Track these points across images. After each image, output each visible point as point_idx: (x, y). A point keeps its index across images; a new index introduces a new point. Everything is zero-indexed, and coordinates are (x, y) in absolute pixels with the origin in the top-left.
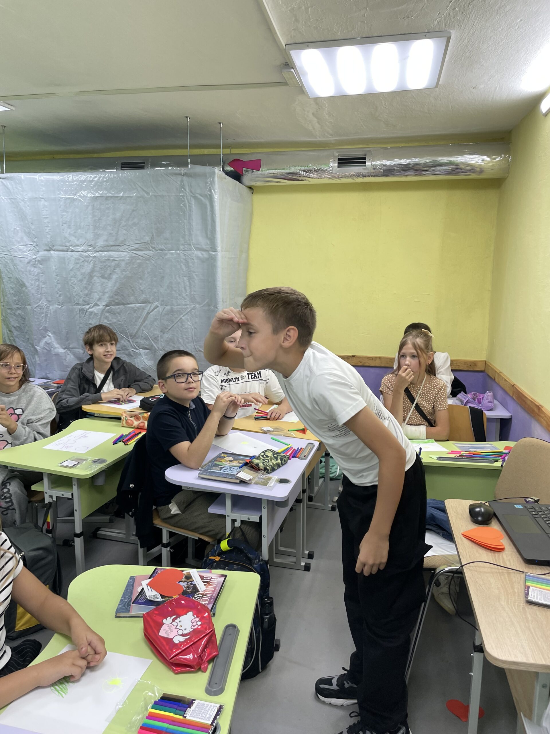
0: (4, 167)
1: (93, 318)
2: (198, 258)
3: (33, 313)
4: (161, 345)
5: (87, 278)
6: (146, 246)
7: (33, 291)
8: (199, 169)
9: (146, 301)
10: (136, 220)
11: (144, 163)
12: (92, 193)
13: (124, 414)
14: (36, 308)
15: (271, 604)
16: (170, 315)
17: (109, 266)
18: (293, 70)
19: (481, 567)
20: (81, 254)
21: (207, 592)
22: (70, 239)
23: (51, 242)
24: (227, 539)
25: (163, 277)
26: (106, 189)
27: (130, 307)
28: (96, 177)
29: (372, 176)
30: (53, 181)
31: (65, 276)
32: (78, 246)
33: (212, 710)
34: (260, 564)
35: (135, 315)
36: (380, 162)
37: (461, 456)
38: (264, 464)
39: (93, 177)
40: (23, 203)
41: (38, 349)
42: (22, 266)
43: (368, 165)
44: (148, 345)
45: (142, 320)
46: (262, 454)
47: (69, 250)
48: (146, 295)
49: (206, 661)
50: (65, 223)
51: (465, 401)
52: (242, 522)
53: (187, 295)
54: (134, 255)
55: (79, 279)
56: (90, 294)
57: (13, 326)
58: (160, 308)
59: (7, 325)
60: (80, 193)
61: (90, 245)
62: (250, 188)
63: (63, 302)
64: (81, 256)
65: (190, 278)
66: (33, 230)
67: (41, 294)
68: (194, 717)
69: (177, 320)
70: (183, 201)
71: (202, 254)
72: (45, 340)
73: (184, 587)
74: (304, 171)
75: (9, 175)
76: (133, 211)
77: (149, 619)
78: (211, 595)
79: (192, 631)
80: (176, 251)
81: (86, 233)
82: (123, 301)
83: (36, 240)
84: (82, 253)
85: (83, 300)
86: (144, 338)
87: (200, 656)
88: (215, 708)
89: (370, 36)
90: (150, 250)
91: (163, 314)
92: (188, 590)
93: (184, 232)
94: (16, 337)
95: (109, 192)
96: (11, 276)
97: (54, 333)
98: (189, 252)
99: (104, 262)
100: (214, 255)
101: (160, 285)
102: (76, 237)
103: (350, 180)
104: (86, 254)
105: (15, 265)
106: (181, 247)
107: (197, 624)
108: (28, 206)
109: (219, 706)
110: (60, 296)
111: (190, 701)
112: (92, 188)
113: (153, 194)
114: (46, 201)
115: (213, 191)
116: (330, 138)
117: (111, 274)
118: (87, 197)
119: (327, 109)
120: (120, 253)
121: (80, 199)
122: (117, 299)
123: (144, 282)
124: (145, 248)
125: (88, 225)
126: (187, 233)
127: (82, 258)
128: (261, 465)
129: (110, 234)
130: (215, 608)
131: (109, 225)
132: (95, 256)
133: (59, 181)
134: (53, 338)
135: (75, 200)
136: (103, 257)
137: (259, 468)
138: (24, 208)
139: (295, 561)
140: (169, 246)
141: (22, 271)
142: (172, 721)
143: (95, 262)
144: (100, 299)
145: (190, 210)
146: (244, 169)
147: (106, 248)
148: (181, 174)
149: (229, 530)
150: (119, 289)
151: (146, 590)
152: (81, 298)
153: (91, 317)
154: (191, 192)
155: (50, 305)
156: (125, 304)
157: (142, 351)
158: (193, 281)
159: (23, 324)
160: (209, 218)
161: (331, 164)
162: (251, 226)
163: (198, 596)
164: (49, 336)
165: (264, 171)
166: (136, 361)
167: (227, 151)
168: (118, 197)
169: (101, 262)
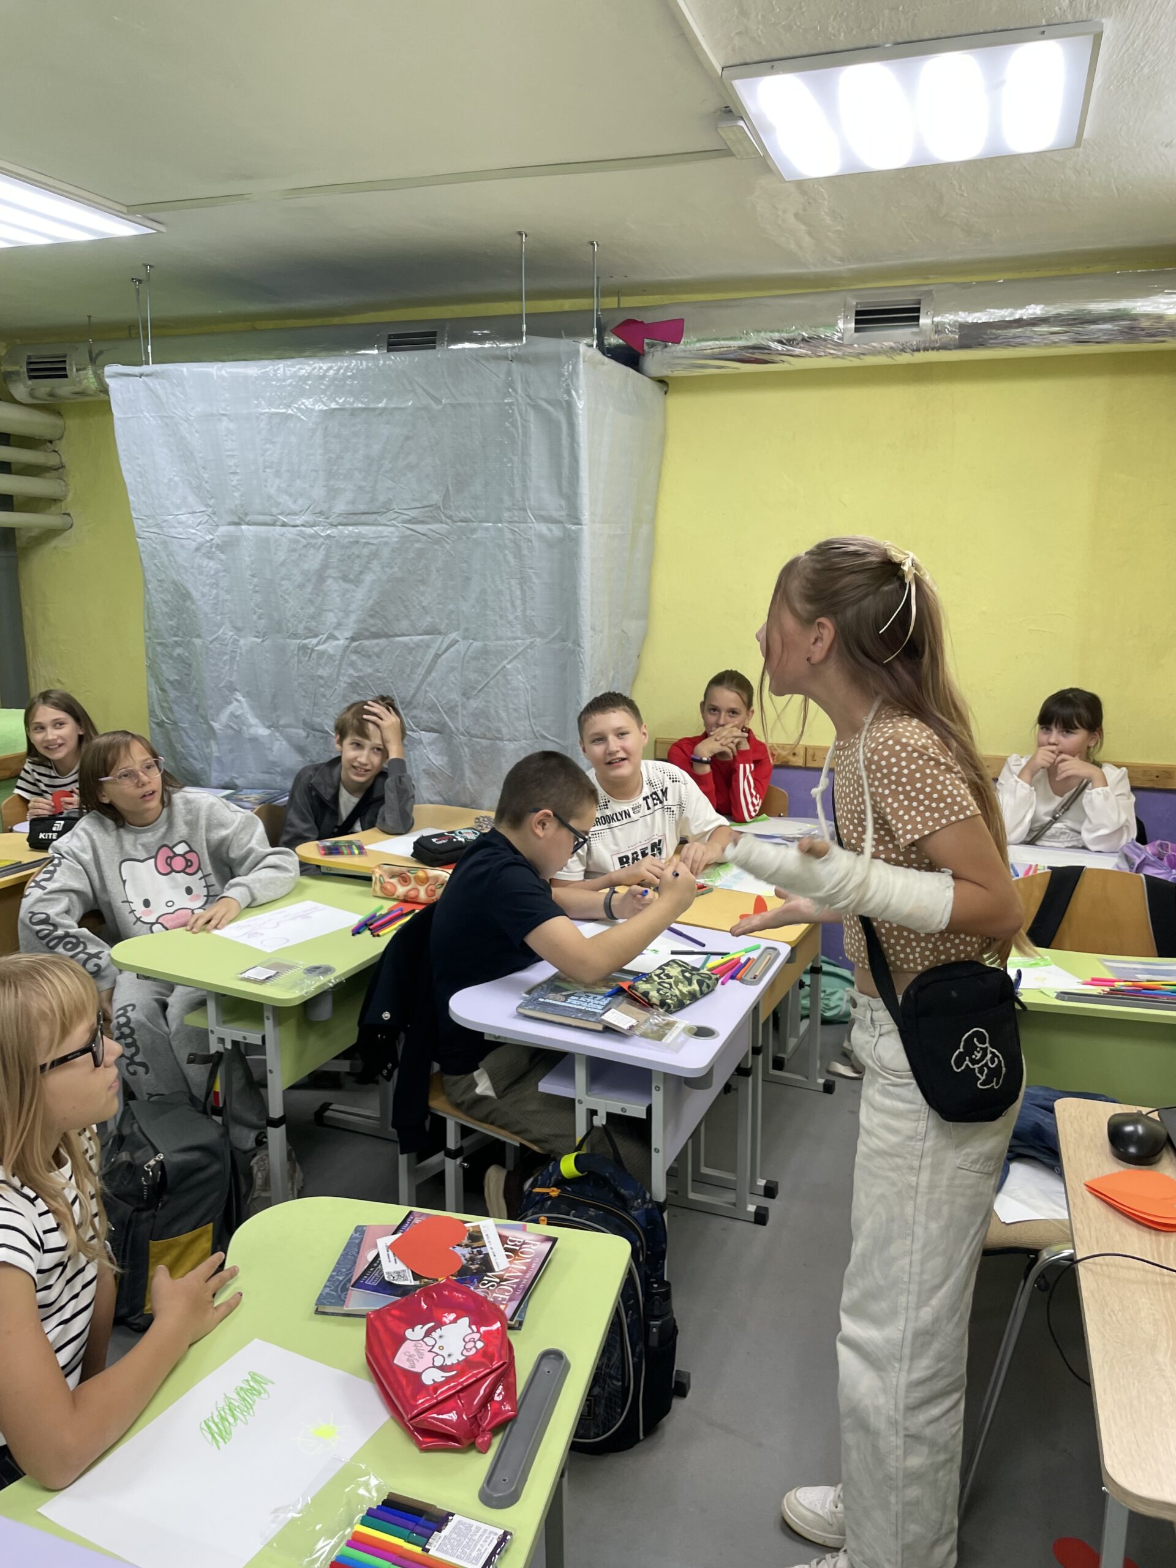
0: (150, 351)
1: (326, 664)
2: (541, 537)
3: (207, 653)
4: (463, 722)
5: (314, 581)
6: (433, 513)
7: (207, 609)
8: (545, 345)
9: (432, 631)
10: (413, 459)
11: (434, 334)
12: (324, 403)
13: (377, 870)
14: (211, 642)
15: (667, 1296)
16: (483, 661)
17: (358, 557)
18: (741, 123)
19: (1122, 1267)
20: (301, 531)
21: (510, 1272)
22: (281, 500)
23: (242, 506)
24: (575, 1154)
25: (468, 579)
26: (351, 393)
27: (400, 643)
28: (330, 368)
29: (933, 349)
30: (246, 377)
31: (269, 577)
32: (295, 514)
33: (485, 1541)
34: (647, 1210)
35: (411, 659)
36: (952, 317)
37: (1115, 992)
38: (661, 992)
39: (325, 368)
40: (186, 425)
41: (215, 728)
42: (185, 556)
43: (924, 325)
44: (436, 723)
45: (425, 668)
46: (658, 972)
47: (278, 523)
48: (433, 617)
49: (488, 1428)
50: (269, 467)
51: (1138, 861)
52: (609, 1115)
53: (516, 618)
54: (410, 532)
55: (296, 583)
56: (320, 615)
57: (168, 680)
58: (461, 646)
59: (157, 677)
60: (300, 403)
61: (320, 513)
62: (662, 382)
63: (265, 630)
64: (302, 534)
65: (524, 581)
66: (206, 482)
67: (221, 614)
68: (446, 1552)
69: (495, 672)
70: (512, 415)
71: (550, 530)
72: (230, 708)
73: (463, 1258)
74: (780, 342)
75: (158, 367)
76: (407, 438)
77: (378, 1324)
78: (517, 1280)
79: (465, 1361)
80: (494, 523)
81: (311, 486)
82: (386, 630)
83: (211, 502)
84: (303, 529)
85: (305, 628)
86: (429, 709)
87: (475, 1416)
88: (492, 1536)
89: (914, 39)
90: (442, 522)
91: (467, 658)
92: (472, 1267)
93: (513, 482)
94: (173, 702)
95: (357, 399)
96: (163, 576)
97: (247, 695)
98: (523, 526)
99: (347, 547)
100: (575, 532)
101: (462, 597)
102: (290, 495)
103: (882, 360)
104: (309, 531)
105: (170, 554)
106: (506, 515)
107: (475, 1347)
108: (196, 431)
109: (501, 1532)
110: (260, 618)
111: (444, 1515)
112: (324, 392)
113: (448, 401)
114: (231, 421)
115: (573, 393)
116: (839, 265)
117: (361, 573)
118: (312, 410)
119: (826, 203)
120: (380, 528)
121: (299, 414)
122: (373, 626)
123: (430, 590)
124: (431, 517)
125: (315, 471)
126: (518, 484)
127: (303, 540)
128: (654, 994)
129: (361, 488)
130: (524, 1311)
131: (357, 469)
132: (329, 536)
133: (257, 378)
134: (245, 705)
135: (288, 417)
136: (346, 537)
137: (649, 1000)
138: (188, 436)
139: (734, 1201)
140: (481, 512)
141: (184, 567)
142: (401, 1557)
143: (329, 549)
144: (339, 626)
145: (525, 434)
146: (646, 341)
147: (352, 518)
148: (506, 358)
149: (581, 1130)
150: (378, 603)
151: (383, 1258)
152: (300, 622)
153: (323, 661)
154: (529, 396)
155: (240, 637)
156: (392, 636)
157: (426, 736)
158: (531, 588)
159: (187, 675)
160: (566, 453)
161: (841, 324)
162: (661, 463)
163: (489, 1282)
164: (237, 700)
165: (689, 344)
166: (412, 756)
167: (611, 302)
168: (375, 409)
169: (343, 547)
